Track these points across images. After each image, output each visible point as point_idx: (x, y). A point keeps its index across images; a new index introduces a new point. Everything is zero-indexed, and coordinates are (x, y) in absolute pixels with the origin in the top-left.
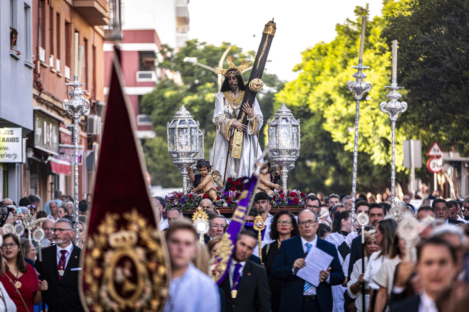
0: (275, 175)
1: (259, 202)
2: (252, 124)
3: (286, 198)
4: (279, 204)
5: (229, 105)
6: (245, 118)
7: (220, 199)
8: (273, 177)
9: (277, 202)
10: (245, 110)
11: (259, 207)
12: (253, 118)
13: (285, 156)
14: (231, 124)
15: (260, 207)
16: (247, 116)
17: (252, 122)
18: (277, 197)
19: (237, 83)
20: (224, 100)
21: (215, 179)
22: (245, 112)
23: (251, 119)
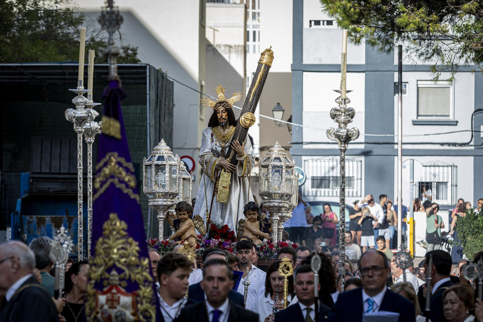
0: (265, 222)
1: (242, 252)
2: (242, 165)
3: (275, 249)
4: (266, 256)
5: (217, 142)
6: (234, 157)
7: (200, 248)
8: (263, 225)
9: (265, 252)
10: (235, 148)
11: (241, 257)
12: (243, 157)
13: (276, 201)
14: (217, 163)
15: (243, 257)
16: (236, 154)
17: (242, 163)
18: (264, 248)
19: (226, 118)
20: (212, 136)
21: (196, 225)
22: (234, 150)
23: (241, 159)
